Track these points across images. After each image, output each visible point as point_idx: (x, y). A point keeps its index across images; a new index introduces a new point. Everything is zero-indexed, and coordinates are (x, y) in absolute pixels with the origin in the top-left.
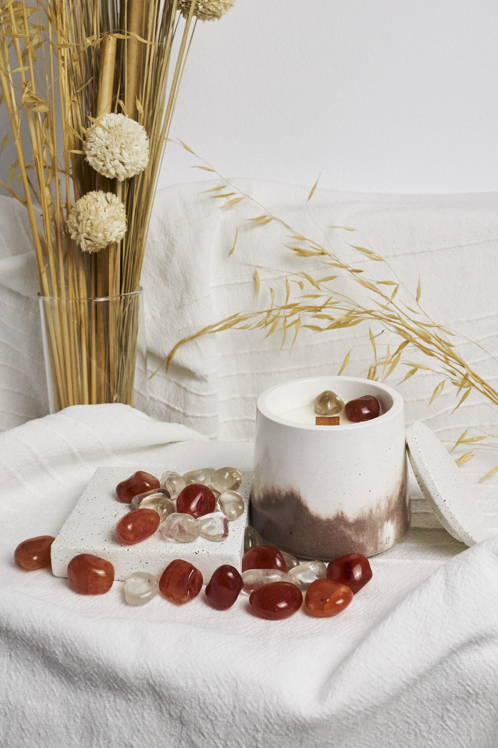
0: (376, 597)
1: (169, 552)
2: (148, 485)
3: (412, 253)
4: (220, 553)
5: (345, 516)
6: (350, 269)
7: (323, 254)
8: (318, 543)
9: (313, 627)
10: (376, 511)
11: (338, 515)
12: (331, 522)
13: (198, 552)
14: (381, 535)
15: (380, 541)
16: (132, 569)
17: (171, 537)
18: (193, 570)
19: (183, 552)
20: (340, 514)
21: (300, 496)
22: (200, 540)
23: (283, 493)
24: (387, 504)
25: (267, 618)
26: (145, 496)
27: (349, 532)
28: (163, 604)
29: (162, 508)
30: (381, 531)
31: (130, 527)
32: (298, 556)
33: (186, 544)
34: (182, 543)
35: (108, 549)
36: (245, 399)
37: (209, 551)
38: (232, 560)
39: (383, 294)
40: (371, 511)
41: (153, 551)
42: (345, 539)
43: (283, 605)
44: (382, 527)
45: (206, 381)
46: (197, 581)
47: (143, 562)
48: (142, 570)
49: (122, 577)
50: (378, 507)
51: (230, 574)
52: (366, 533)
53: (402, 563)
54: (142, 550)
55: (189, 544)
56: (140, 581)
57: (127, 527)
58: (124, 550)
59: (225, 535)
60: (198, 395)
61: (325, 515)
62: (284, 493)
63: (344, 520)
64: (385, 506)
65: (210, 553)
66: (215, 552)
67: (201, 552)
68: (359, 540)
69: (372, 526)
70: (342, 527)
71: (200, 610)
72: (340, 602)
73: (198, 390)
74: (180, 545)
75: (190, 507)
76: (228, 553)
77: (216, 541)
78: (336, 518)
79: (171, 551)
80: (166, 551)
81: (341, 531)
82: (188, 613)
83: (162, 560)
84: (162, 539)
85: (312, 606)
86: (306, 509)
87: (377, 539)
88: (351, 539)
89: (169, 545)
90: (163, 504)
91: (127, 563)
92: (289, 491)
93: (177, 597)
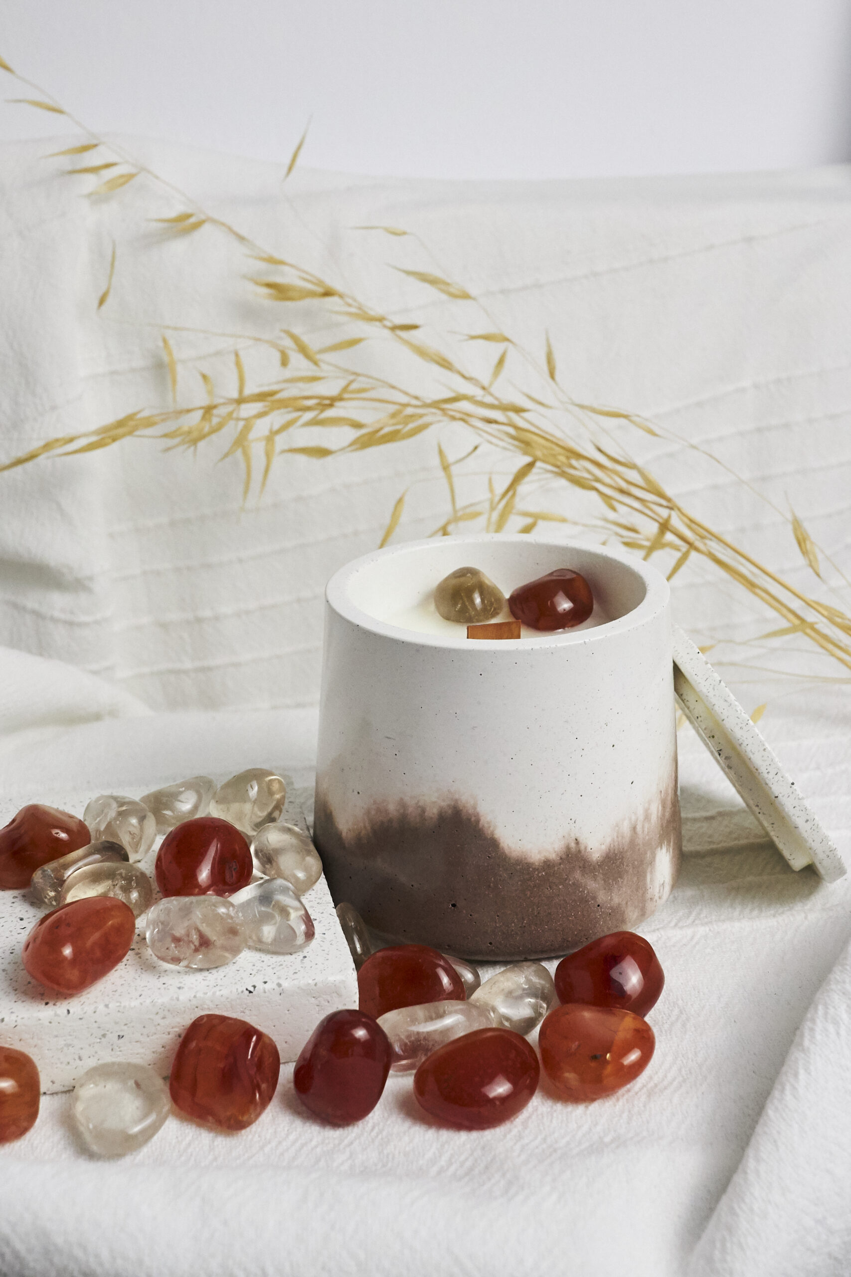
0: (684, 1025)
1: (178, 999)
2: (63, 835)
3: (503, 292)
4: (310, 981)
5: (582, 848)
6: (388, 324)
7: (328, 293)
8: (523, 919)
9: (590, 1129)
10: (643, 827)
11: (568, 848)
12: (554, 866)
13: (254, 987)
14: (652, 880)
15: (648, 896)
16: (80, 1059)
17: (176, 960)
18: (254, 1039)
19: (214, 993)
20: (573, 845)
21: (477, 816)
22: (247, 958)
23: (432, 812)
24: (660, 806)
25: (470, 1128)
26: (66, 867)
27: (592, 885)
28: (189, 1138)
29: (126, 890)
30: (651, 872)
31: (67, 951)
32: (468, 957)
33: (214, 971)
34: (201, 970)
35: (13, 1017)
36: (164, 626)
37: (281, 982)
38: (340, 995)
39: (467, 375)
40: (634, 829)
41: (135, 1003)
42: (586, 901)
43: (501, 1089)
44: (652, 862)
45: (87, 590)
46: (268, 1061)
47: (109, 1035)
48: (108, 1057)
49: (53, 1082)
50: (647, 817)
51: (361, 1033)
52: (625, 882)
53: (692, 938)
54: (107, 1006)
55: (222, 971)
56: (111, 1087)
57: (61, 952)
58: (56, 1015)
59: (310, 934)
60: (71, 624)
61: (539, 852)
62: (435, 811)
63: (582, 857)
64: (658, 812)
65: (285, 984)
66: (296, 982)
67: (260, 986)
68: (611, 900)
69: (636, 863)
70: (577, 875)
71: (292, 1137)
72: (634, 1056)
73: (72, 613)
74: (199, 976)
75: (197, 879)
76: (331, 979)
77: (287, 954)
78: (564, 857)
79: (184, 996)
80: (172, 999)
81: (574, 884)
82: (267, 1149)
83: (162, 1022)
84: (148, 967)
85: (570, 1076)
86: (493, 844)
87: (645, 890)
88: (594, 898)
89: (172, 981)
90: (128, 879)
91: (68, 1045)
92: (449, 806)
93: (228, 1113)
